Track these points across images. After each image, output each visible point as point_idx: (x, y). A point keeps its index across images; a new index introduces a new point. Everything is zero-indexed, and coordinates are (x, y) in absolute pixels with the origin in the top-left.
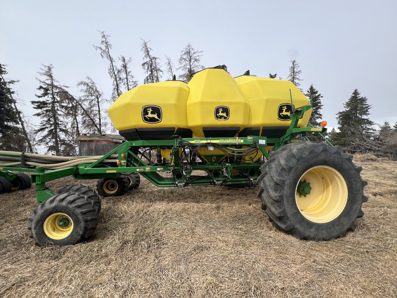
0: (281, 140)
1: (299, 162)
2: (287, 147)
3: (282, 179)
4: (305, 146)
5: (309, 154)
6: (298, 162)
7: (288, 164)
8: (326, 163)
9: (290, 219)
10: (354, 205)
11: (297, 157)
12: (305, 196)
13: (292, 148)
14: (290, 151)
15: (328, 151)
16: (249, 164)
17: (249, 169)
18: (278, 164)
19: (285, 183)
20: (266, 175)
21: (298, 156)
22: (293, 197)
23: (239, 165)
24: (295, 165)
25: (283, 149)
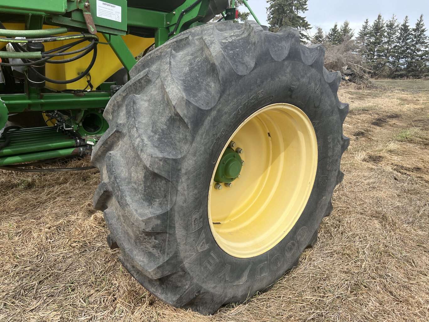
0: (175, 20)
1: (227, 92)
2: (190, 38)
3: (171, 157)
4: (246, 35)
5: (256, 65)
6: (222, 92)
7: (192, 100)
8: (291, 96)
9: (191, 274)
10: (323, 196)
11: (221, 74)
12: (227, 185)
13: (207, 38)
14: (202, 49)
15: (300, 59)
16: (77, 93)
17: (79, 111)
18: (159, 98)
19: (180, 170)
20: (118, 140)
21: (226, 69)
22: (201, 210)
23: (42, 98)
24: (213, 105)
25: (176, 42)
